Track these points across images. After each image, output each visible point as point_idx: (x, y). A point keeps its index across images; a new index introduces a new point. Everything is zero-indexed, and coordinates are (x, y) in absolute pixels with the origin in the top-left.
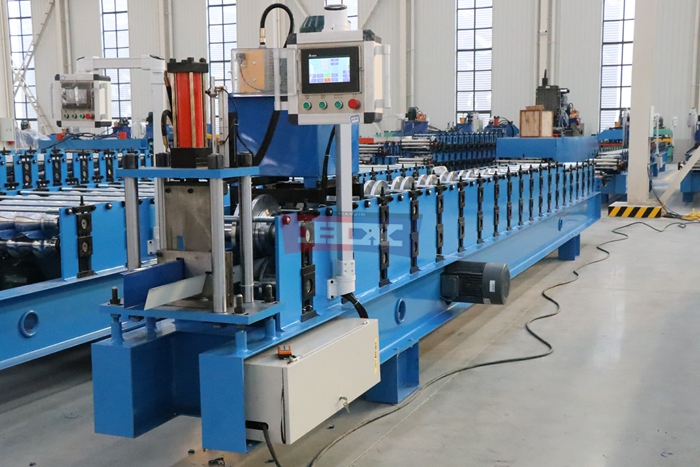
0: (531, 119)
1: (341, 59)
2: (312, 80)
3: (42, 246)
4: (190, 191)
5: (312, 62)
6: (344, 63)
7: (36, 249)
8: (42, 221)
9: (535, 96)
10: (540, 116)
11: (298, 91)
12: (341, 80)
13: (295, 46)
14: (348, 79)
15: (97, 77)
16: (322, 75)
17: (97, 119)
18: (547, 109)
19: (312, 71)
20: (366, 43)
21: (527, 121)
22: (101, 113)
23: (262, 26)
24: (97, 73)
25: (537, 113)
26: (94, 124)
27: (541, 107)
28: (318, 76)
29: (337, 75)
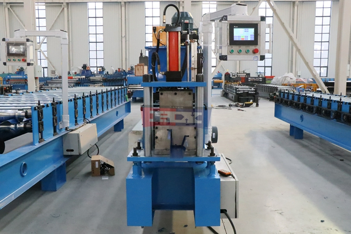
0: (140, 69)
1: (250, 29)
2: (236, 39)
3: (16, 127)
4: (176, 94)
5: (235, 30)
6: (252, 31)
7: (12, 129)
8: (17, 114)
9: (139, 60)
10: (143, 68)
11: (228, 44)
12: (249, 39)
13: (226, 22)
14: (253, 39)
15: (28, 40)
16: (240, 37)
17: (28, 61)
18: (145, 65)
19: (235, 34)
20: (261, 22)
21: (138, 70)
22: (31, 58)
23: (164, 14)
24: (28, 38)
25: (142, 67)
26: (26, 64)
27: (143, 64)
28: (238, 37)
29: (247, 37)
